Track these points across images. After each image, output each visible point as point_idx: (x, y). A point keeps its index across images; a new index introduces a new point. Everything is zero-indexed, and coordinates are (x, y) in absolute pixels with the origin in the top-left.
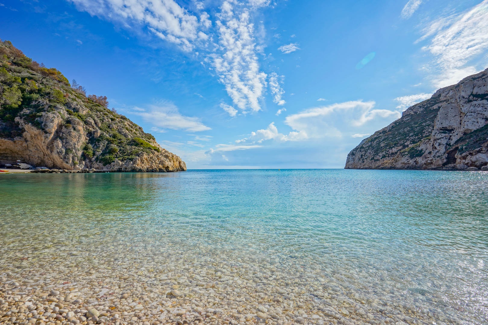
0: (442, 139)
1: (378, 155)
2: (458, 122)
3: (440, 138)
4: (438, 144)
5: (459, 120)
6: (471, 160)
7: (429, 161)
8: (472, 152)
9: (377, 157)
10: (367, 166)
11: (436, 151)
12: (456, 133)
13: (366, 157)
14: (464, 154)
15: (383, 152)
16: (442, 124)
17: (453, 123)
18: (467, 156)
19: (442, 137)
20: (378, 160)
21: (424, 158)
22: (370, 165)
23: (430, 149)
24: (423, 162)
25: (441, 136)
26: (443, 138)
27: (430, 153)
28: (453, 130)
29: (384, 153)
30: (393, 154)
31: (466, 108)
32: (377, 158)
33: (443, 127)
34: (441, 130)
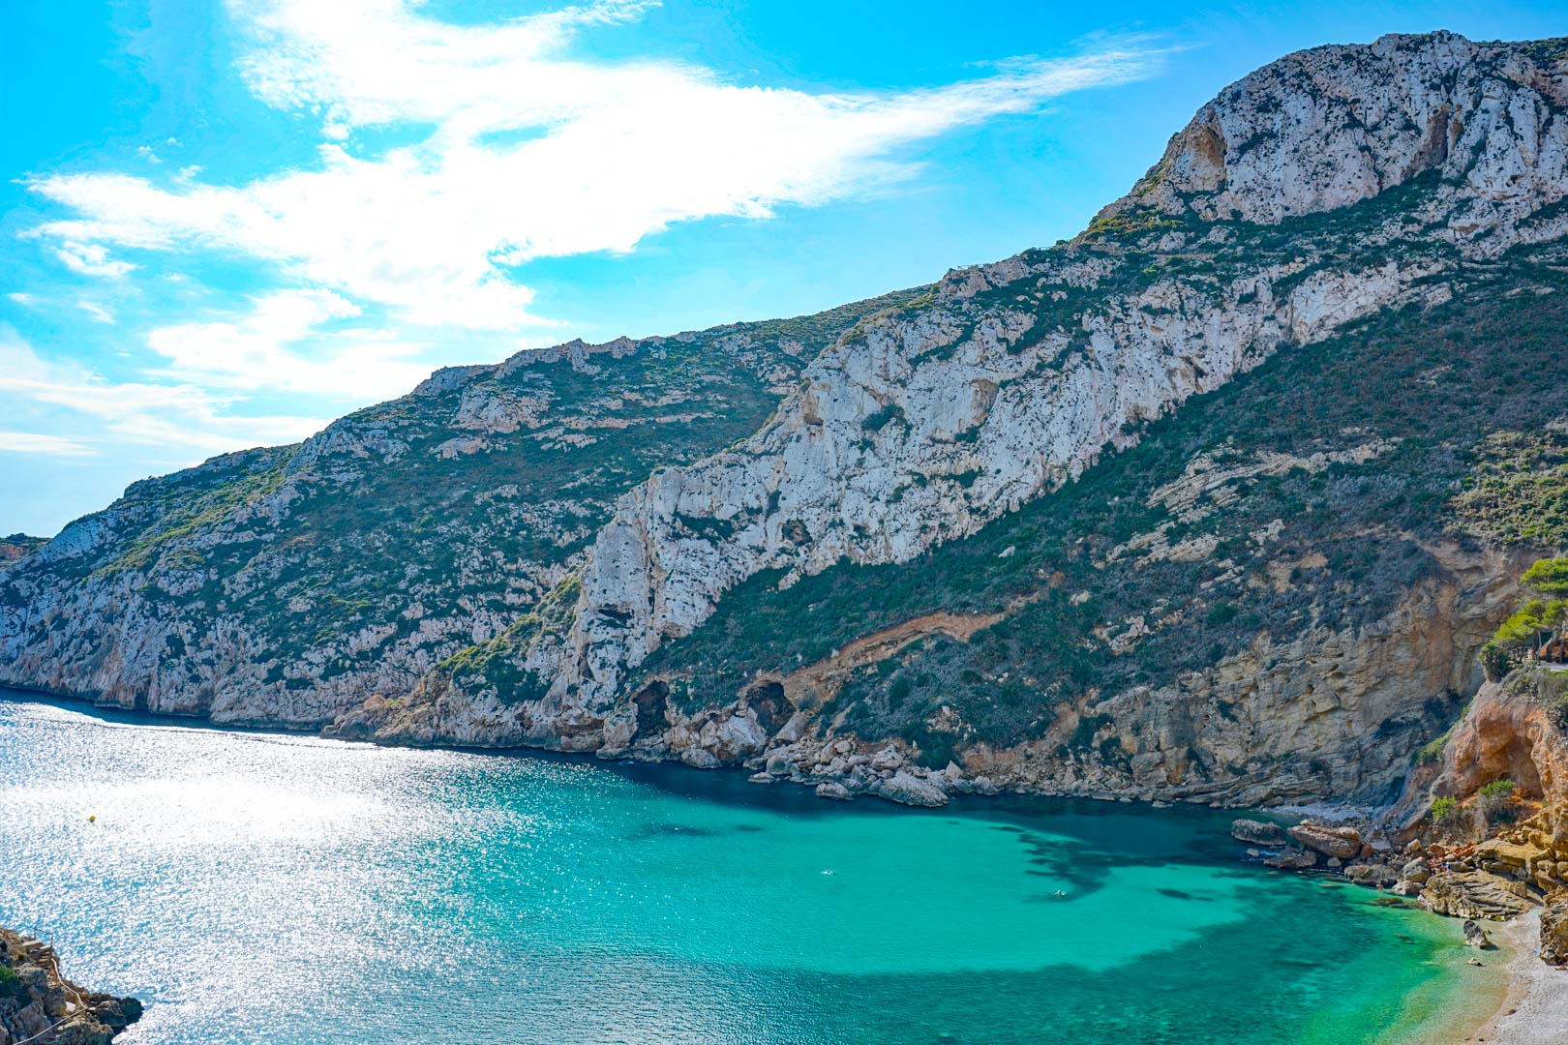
0: (609, 647)
1: (298, 657)
2: (642, 591)
3: (603, 643)
4: (598, 662)
5: (646, 589)
6: (718, 737)
7: (572, 722)
8: (718, 713)
9: (297, 670)
10: (253, 712)
11: (593, 685)
12: (639, 630)
13: (207, 654)
14: (698, 717)
15: (323, 644)
16: (605, 591)
17: (631, 592)
18: (705, 721)
19: (609, 637)
20: (304, 683)
21: (552, 708)
22: (272, 708)
23: (569, 675)
24: (549, 720)
25: (604, 636)
26: (611, 642)
27: (572, 690)
28: (628, 616)
29: (330, 652)
30: (362, 655)
31: (668, 556)
32: (296, 674)
33: (607, 605)
34: (601, 611)
